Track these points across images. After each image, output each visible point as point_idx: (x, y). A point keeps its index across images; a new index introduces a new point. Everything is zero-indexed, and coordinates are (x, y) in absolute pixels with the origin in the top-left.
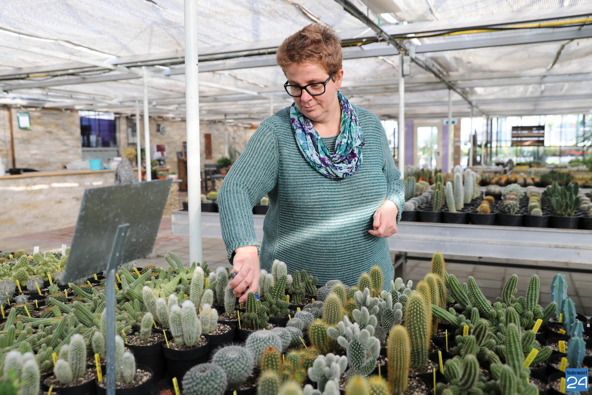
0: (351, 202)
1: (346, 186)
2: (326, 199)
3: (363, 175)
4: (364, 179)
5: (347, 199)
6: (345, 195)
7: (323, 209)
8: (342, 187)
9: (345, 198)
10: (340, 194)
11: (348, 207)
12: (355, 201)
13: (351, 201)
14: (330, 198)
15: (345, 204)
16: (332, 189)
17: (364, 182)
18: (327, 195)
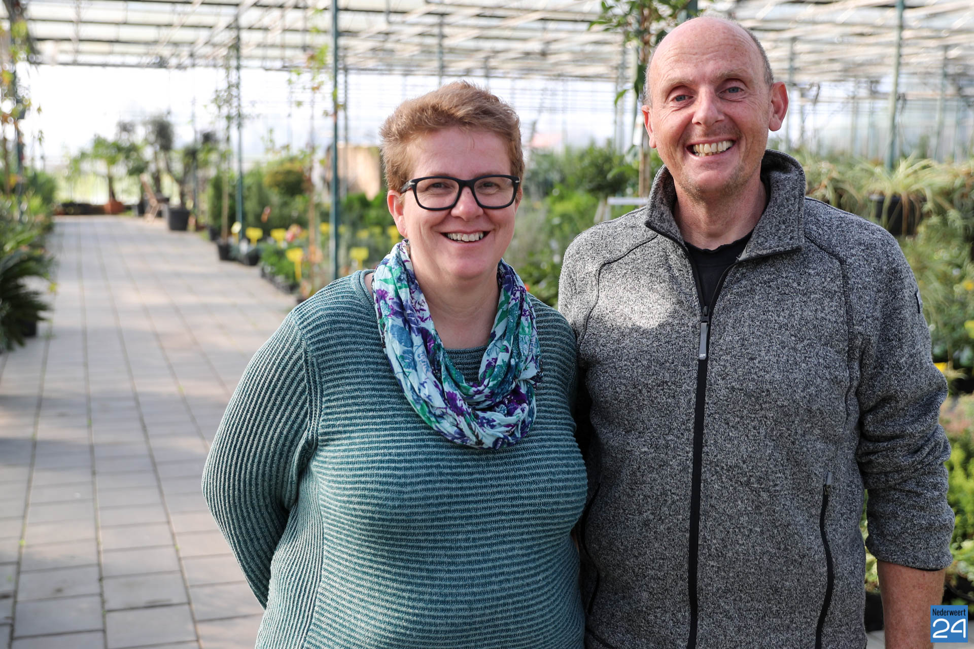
0: (513, 506)
1: (501, 468)
2: (445, 500)
3: (544, 446)
4: (545, 456)
5: (504, 500)
6: (499, 489)
7: (435, 523)
8: (493, 469)
9: (500, 496)
10: (486, 487)
11: (503, 518)
12: (523, 505)
13: (514, 503)
14: (457, 496)
15: (497, 510)
16: (464, 474)
17: (548, 462)
18: (446, 489)
